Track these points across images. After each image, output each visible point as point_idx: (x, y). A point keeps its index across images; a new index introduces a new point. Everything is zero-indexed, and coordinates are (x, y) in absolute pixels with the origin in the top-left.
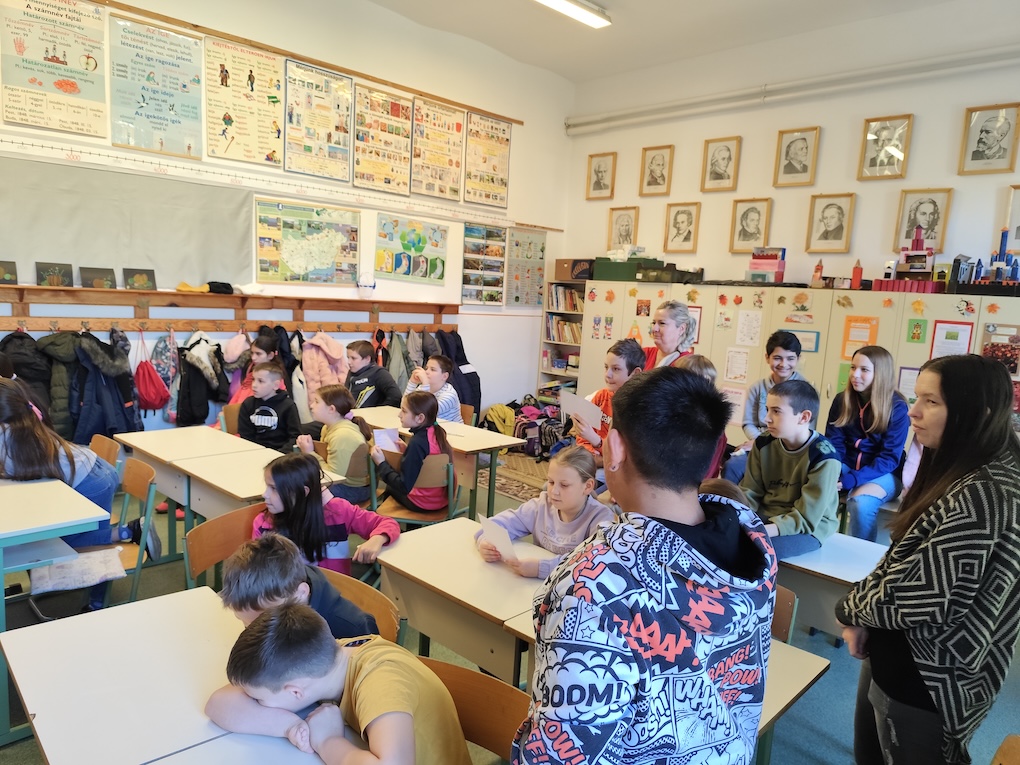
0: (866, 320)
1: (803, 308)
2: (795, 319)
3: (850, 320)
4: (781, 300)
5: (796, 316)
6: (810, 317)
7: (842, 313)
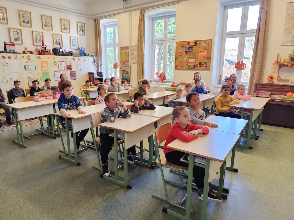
0: (45, 62)
1: (30, 59)
2: (28, 62)
3: (42, 62)
4: (23, 57)
5: (28, 61)
6: (32, 61)
7: (39, 60)
